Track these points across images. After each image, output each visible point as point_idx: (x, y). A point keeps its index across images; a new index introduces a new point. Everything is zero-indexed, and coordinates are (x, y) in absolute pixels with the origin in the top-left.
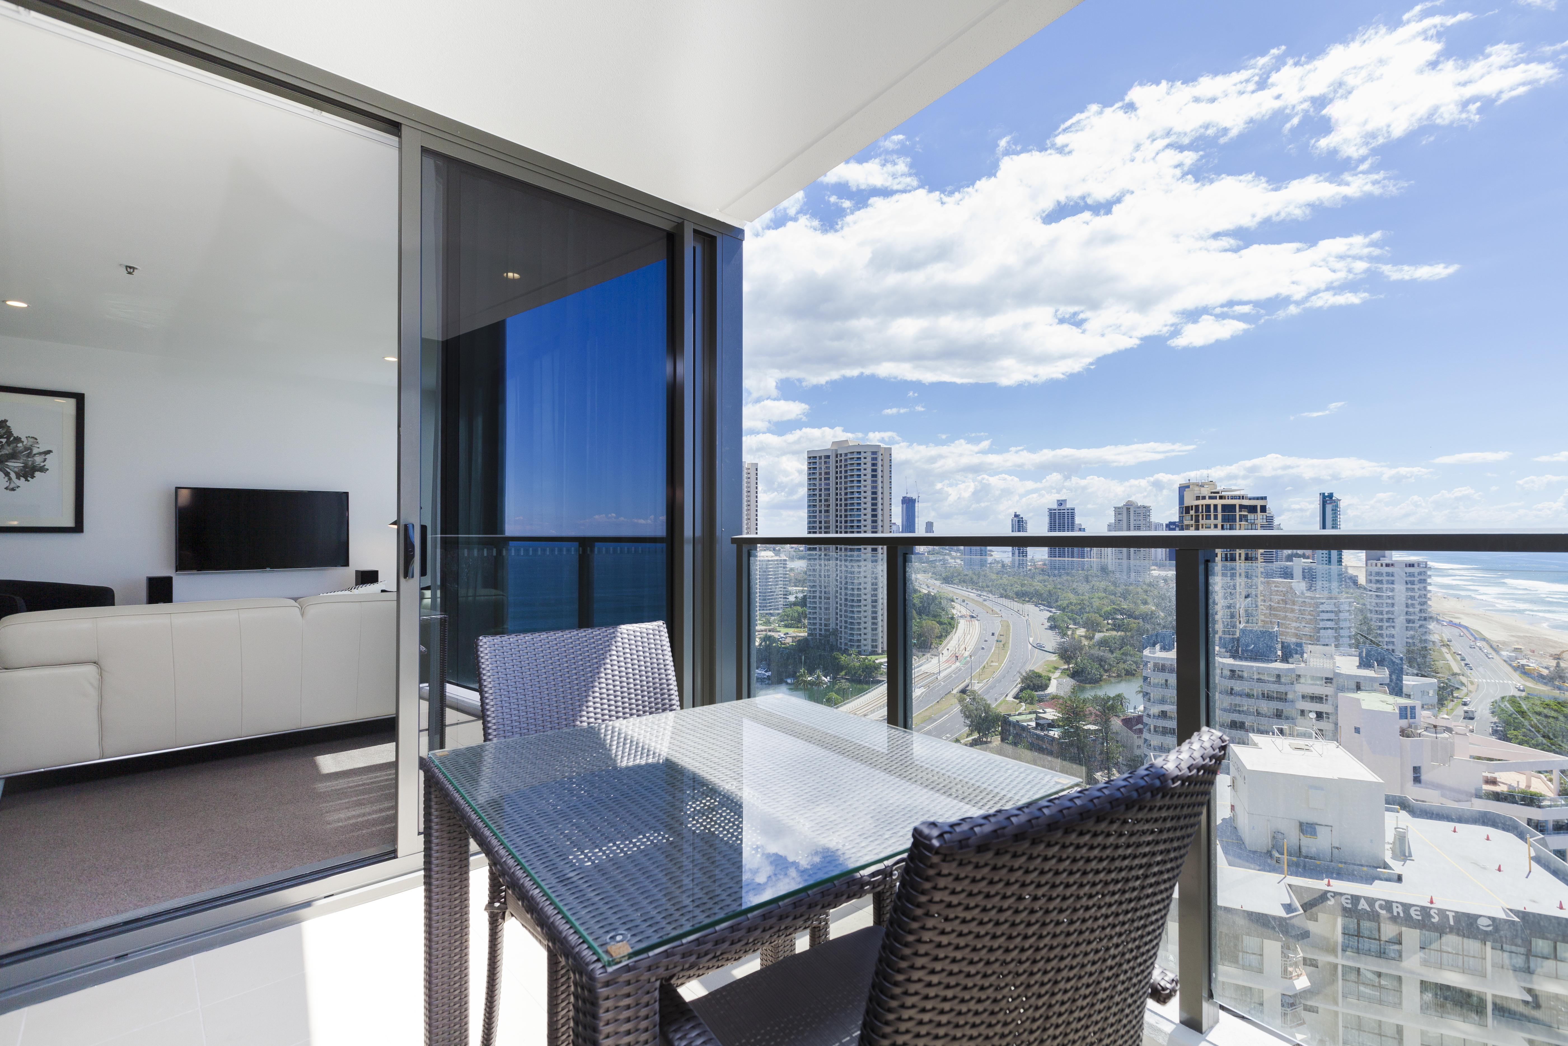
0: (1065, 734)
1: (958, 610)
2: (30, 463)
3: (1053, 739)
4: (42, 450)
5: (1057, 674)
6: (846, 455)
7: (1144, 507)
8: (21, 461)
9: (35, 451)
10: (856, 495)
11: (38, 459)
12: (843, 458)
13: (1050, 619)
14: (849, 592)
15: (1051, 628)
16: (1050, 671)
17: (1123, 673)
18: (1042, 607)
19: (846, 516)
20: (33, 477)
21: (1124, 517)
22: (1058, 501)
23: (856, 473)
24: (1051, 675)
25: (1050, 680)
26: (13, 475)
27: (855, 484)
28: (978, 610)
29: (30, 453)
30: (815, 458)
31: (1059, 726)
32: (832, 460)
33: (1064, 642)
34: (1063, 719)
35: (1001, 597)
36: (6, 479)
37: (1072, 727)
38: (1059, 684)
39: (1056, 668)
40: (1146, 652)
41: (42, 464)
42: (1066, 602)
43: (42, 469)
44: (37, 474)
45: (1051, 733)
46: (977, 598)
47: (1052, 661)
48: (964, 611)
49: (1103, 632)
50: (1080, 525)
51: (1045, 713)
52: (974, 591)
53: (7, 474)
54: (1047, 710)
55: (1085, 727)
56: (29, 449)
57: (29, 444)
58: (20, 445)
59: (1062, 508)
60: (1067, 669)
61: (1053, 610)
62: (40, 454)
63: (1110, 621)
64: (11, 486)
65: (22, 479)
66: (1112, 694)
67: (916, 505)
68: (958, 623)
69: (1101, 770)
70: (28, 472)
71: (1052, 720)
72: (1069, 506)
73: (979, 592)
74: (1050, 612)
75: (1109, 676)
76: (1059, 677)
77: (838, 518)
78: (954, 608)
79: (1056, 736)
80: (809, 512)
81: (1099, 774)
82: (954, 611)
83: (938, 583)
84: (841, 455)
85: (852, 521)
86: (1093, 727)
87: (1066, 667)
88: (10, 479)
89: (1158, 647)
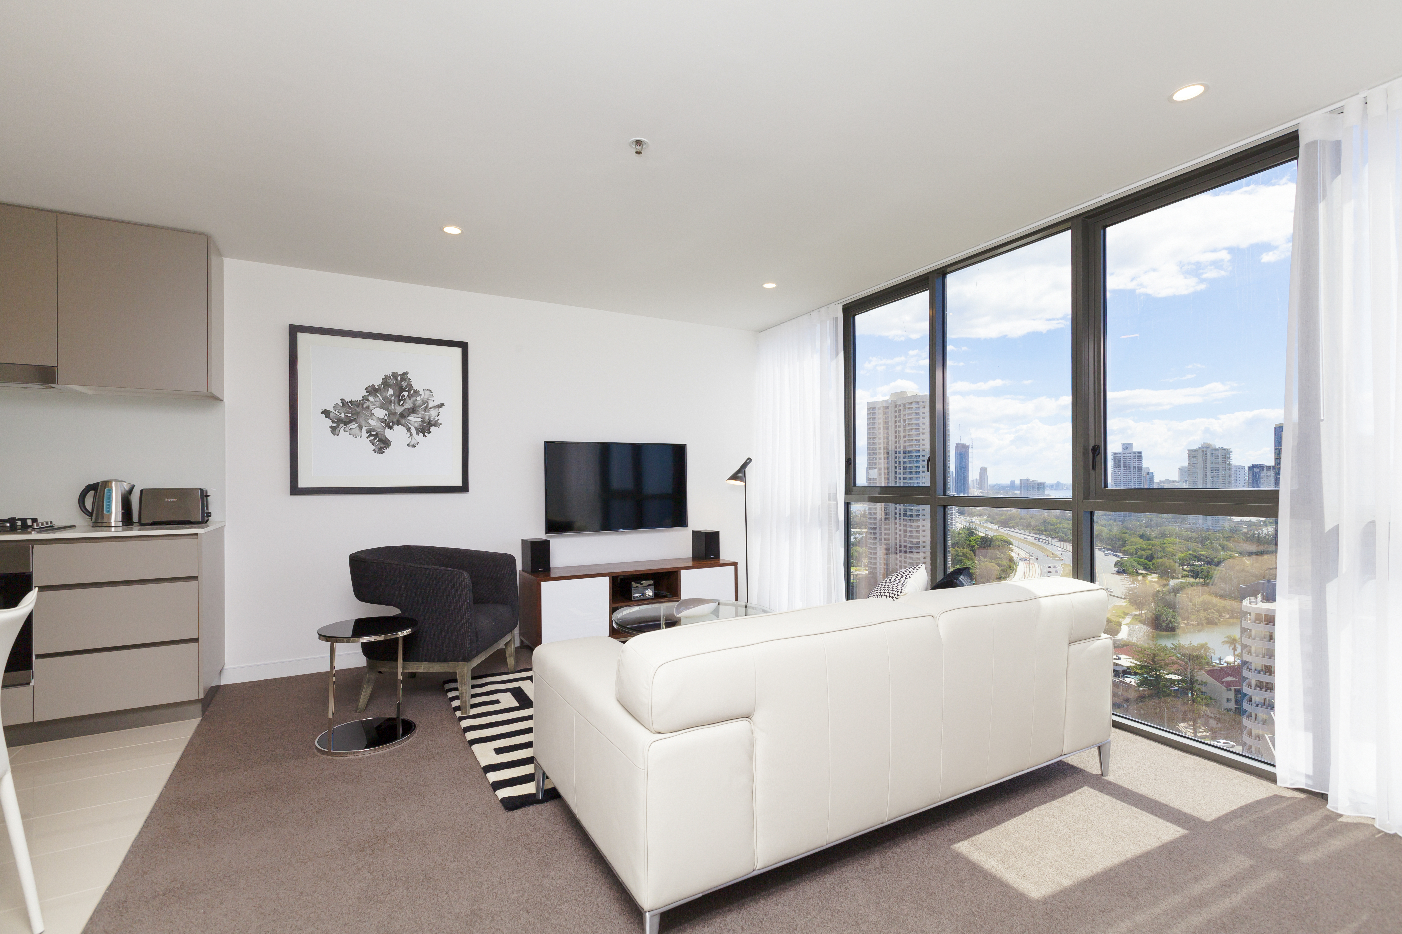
0: (1143, 683)
1: (1017, 553)
2: (427, 418)
3: (1129, 685)
4: (436, 403)
5: (1128, 620)
6: (905, 405)
7: (1224, 450)
8: (420, 416)
9: (431, 404)
10: (915, 443)
11: (433, 413)
12: (902, 408)
13: (1117, 564)
14: (908, 534)
15: (1118, 572)
16: (1119, 617)
17: (1204, 621)
18: (1107, 552)
19: (905, 463)
20: (429, 432)
21: (1200, 460)
22: (1123, 445)
23: (914, 422)
24: (1121, 620)
25: (1120, 625)
26: (414, 431)
27: (914, 432)
28: (1037, 552)
29: (426, 407)
30: (874, 408)
31: (1136, 674)
32: (892, 410)
33: (1135, 588)
34: (1141, 667)
35: (1060, 541)
36: (409, 434)
37: (1151, 676)
38: (1131, 632)
39: (1126, 614)
40: (1246, 603)
41: (437, 418)
42: (1134, 547)
43: (436, 424)
44: (433, 429)
45: (1127, 680)
46: (1036, 542)
47: (1121, 607)
48: (1023, 554)
49: (1178, 578)
50: (1148, 468)
51: (1119, 659)
52: (1032, 534)
53: (409, 430)
54: (1122, 656)
55: (1167, 676)
56: (425, 402)
57: (426, 397)
58: (419, 398)
59: (1127, 451)
60: (1140, 615)
61: (1120, 554)
62: (435, 407)
63: (1185, 567)
64: (412, 443)
65: (421, 434)
66: (1195, 643)
67: (970, 451)
68: (1017, 565)
69: (1184, 720)
70: (426, 427)
71: (1128, 667)
72: (1135, 449)
73: (1038, 536)
74: (1117, 556)
75: (1187, 624)
76: (1130, 623)
77: (897, 465)
78: (1012, 551)
79: (1133, 683)
80: (869, 459)
81: (1182, 725)
82: (1013, 554)
83: (994, 526)
84: (900, 405)
85: (911, 467)
86: (1175, 677)
87: (1138, 613)
88: (411, 435)
89: (1259, 597)
